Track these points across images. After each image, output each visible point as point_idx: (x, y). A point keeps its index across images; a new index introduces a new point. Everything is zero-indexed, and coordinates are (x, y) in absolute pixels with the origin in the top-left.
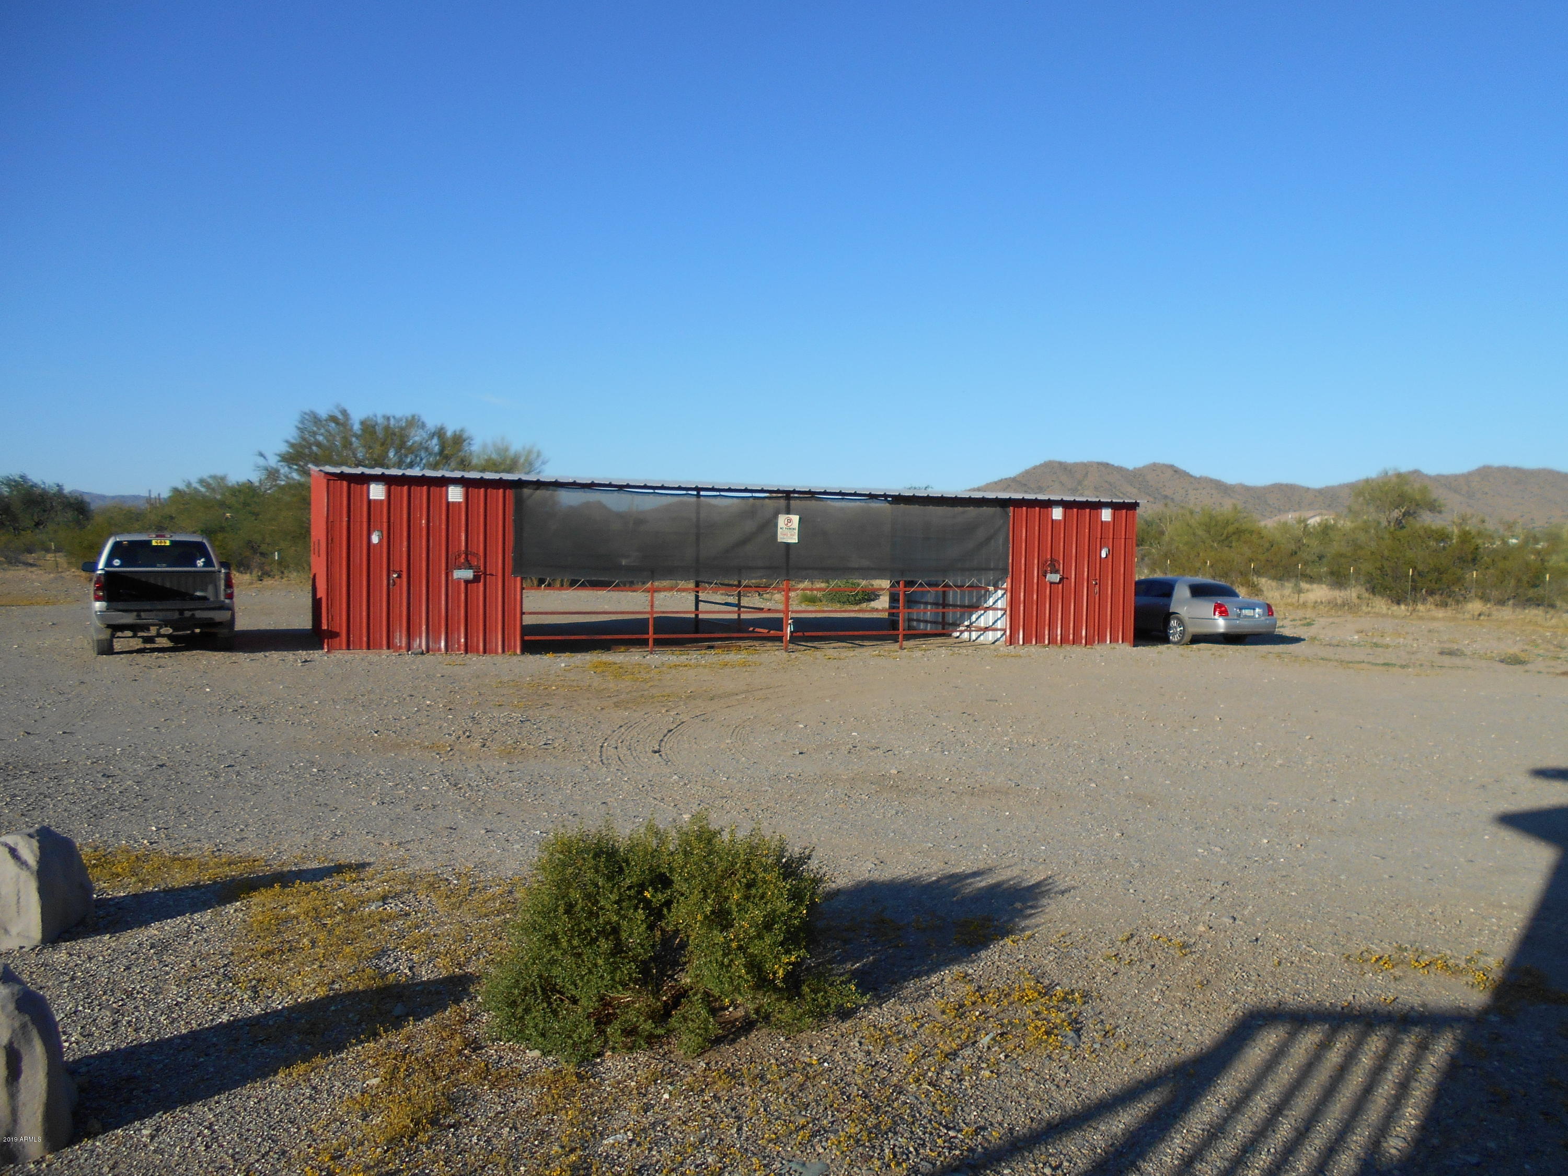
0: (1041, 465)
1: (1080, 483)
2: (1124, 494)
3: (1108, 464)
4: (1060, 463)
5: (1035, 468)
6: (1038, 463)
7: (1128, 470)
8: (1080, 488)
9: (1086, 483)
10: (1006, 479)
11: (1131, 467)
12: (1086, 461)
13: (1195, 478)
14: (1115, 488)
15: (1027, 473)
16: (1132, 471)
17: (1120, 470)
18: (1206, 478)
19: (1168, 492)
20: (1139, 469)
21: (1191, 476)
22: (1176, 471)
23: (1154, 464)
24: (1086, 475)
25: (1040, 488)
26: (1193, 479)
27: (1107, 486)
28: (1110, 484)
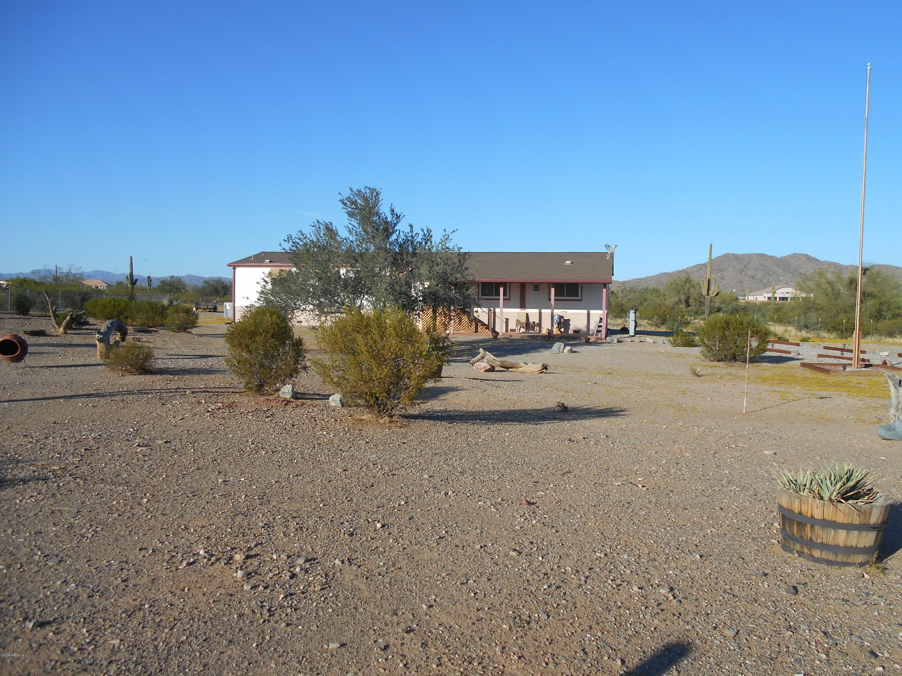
0: (721, 256)
1: (745, 267)
2: (773, 273)
3: (764, 254)
4: (733, 255)
7: (777, 258)
8: (745, 269)
9: (749, 266)
12: (750, 253)
14: (768, 269)
17: (772, 258)
18: (828, 262)
19: (803, 271)
20: (785, 257)
21: (819, 261)
22: (808, 258)
23: (794, 254)
24: (750, 262)
25: (720, 270)
26: (819, 263)
27: (763, 268)
28: (765, 266)
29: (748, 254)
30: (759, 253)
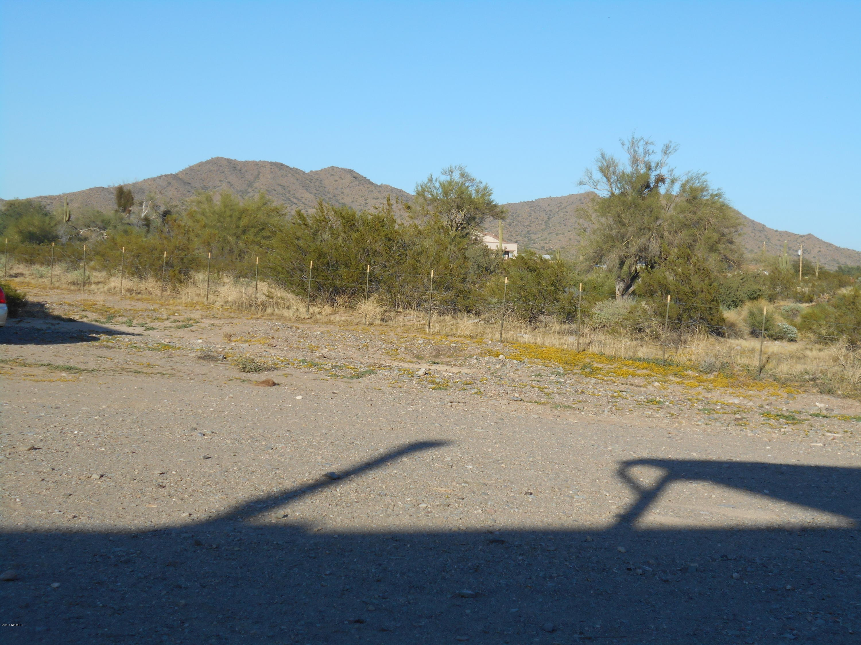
0: (208, 162)
1: (250, 185)
3: (282, 165)
4: (229, 161)
5: (201, 164)
6: (204, 160)
7: (304, 173)
8: (250, 190)
9: (256, 185)
10: (166, 176)
11: (307, 171)
12: (257, 160)
13: (376, 186)
14: (289, 191)
15: (191, 170)
16: (308, 174)
17: (295, 172)
18: (387, 186)
20: (316, 173)
21: (372, 184)
22: (356, 177)
23: (333, 168)
24: (257, 176)
25: (205, 188)
26: (372, 188)
27: (280, 189)
28: (283, 187)
29: (254, 162)
30: (273, 161)
